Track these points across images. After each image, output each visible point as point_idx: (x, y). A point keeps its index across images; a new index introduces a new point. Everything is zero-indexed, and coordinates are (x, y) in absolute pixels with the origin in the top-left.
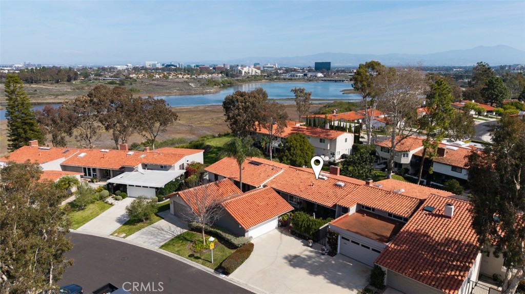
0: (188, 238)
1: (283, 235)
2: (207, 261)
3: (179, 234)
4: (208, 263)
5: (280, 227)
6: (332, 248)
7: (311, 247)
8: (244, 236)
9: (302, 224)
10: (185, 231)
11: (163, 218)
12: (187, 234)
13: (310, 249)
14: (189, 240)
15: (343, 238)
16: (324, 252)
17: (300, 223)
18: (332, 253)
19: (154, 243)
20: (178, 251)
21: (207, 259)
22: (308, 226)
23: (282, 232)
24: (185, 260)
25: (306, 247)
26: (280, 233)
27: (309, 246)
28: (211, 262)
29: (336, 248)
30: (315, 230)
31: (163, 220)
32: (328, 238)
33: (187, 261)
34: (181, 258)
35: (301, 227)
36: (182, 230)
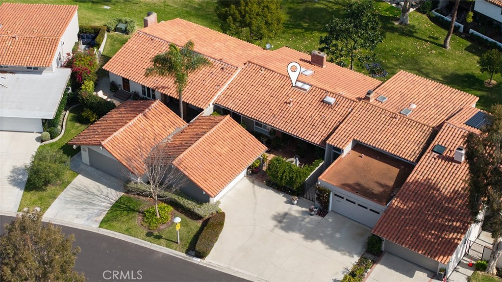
1: (257, 188)
2: (171, 242)
4: (174, 245)
6: (322, 205)
7: (296, 205)
8: (209, 202)
10: (122, 194)
11: (79, 173)
13: (295, 207)
14: (134, 211)
15: (335, 195)
16: (313, 213)
18: (323, 211)
20: (127, 230)
21: (170, 239)
22: (291, 179)
23: (253, 183)
24: (141, 242)
25: (289, 205)
27: (294, 204)
28: (177, 243)
29: (327, 207)
30: (300, 183)
32: (317, 194)
33: (146, 244)
34: (136, 240)
35: (281, 180)
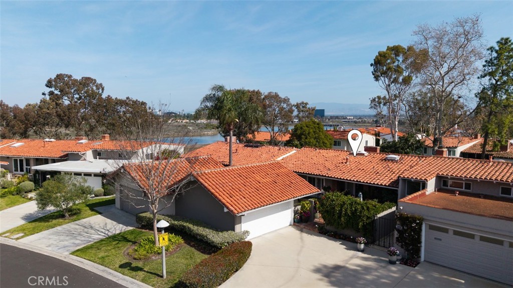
0: (129, 237)
1: (305, 235)
2: (153, 275)
3: (118, 232)
4: (155, 279)
5: (298, 223)
6: (407, 250)
7: (362, 251)
8: (234, 230)
9: (341, 211)
10: (131, 228)
11: (100, 213)
12: (132, 232)
13: (360, 254)
14: (130, 241)
15: (432, 228)
16: (394, 258)
17: (337, 209)
18: (411, 259)
19: (64, 247)
20: (103, 258)
22: (354, 213)
23: (301, 231)
25: (352, 253)
26: (298, 232)
27: (359, 250)
28: (161, 277)
29: (418, 250)
30: (368, 218)
31: (99, 215)
32: (398, 231)
34: (103, 271)
35: (340, 217)
36: (125, 227)
